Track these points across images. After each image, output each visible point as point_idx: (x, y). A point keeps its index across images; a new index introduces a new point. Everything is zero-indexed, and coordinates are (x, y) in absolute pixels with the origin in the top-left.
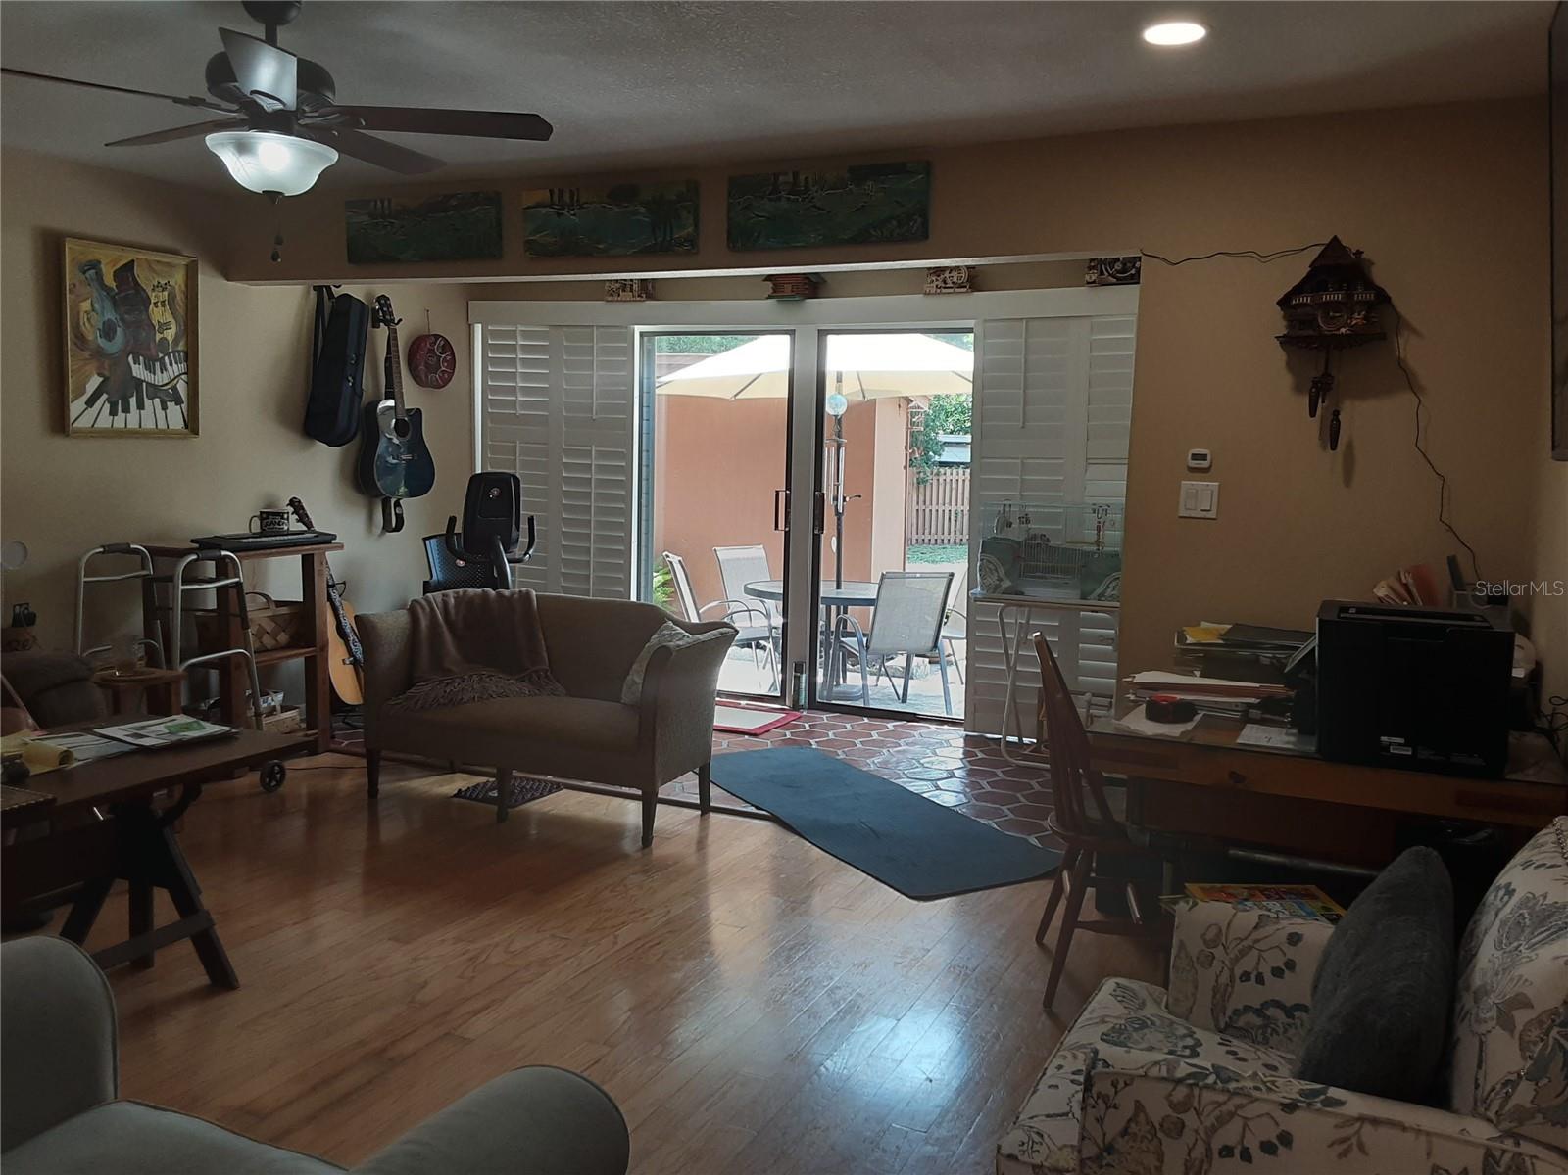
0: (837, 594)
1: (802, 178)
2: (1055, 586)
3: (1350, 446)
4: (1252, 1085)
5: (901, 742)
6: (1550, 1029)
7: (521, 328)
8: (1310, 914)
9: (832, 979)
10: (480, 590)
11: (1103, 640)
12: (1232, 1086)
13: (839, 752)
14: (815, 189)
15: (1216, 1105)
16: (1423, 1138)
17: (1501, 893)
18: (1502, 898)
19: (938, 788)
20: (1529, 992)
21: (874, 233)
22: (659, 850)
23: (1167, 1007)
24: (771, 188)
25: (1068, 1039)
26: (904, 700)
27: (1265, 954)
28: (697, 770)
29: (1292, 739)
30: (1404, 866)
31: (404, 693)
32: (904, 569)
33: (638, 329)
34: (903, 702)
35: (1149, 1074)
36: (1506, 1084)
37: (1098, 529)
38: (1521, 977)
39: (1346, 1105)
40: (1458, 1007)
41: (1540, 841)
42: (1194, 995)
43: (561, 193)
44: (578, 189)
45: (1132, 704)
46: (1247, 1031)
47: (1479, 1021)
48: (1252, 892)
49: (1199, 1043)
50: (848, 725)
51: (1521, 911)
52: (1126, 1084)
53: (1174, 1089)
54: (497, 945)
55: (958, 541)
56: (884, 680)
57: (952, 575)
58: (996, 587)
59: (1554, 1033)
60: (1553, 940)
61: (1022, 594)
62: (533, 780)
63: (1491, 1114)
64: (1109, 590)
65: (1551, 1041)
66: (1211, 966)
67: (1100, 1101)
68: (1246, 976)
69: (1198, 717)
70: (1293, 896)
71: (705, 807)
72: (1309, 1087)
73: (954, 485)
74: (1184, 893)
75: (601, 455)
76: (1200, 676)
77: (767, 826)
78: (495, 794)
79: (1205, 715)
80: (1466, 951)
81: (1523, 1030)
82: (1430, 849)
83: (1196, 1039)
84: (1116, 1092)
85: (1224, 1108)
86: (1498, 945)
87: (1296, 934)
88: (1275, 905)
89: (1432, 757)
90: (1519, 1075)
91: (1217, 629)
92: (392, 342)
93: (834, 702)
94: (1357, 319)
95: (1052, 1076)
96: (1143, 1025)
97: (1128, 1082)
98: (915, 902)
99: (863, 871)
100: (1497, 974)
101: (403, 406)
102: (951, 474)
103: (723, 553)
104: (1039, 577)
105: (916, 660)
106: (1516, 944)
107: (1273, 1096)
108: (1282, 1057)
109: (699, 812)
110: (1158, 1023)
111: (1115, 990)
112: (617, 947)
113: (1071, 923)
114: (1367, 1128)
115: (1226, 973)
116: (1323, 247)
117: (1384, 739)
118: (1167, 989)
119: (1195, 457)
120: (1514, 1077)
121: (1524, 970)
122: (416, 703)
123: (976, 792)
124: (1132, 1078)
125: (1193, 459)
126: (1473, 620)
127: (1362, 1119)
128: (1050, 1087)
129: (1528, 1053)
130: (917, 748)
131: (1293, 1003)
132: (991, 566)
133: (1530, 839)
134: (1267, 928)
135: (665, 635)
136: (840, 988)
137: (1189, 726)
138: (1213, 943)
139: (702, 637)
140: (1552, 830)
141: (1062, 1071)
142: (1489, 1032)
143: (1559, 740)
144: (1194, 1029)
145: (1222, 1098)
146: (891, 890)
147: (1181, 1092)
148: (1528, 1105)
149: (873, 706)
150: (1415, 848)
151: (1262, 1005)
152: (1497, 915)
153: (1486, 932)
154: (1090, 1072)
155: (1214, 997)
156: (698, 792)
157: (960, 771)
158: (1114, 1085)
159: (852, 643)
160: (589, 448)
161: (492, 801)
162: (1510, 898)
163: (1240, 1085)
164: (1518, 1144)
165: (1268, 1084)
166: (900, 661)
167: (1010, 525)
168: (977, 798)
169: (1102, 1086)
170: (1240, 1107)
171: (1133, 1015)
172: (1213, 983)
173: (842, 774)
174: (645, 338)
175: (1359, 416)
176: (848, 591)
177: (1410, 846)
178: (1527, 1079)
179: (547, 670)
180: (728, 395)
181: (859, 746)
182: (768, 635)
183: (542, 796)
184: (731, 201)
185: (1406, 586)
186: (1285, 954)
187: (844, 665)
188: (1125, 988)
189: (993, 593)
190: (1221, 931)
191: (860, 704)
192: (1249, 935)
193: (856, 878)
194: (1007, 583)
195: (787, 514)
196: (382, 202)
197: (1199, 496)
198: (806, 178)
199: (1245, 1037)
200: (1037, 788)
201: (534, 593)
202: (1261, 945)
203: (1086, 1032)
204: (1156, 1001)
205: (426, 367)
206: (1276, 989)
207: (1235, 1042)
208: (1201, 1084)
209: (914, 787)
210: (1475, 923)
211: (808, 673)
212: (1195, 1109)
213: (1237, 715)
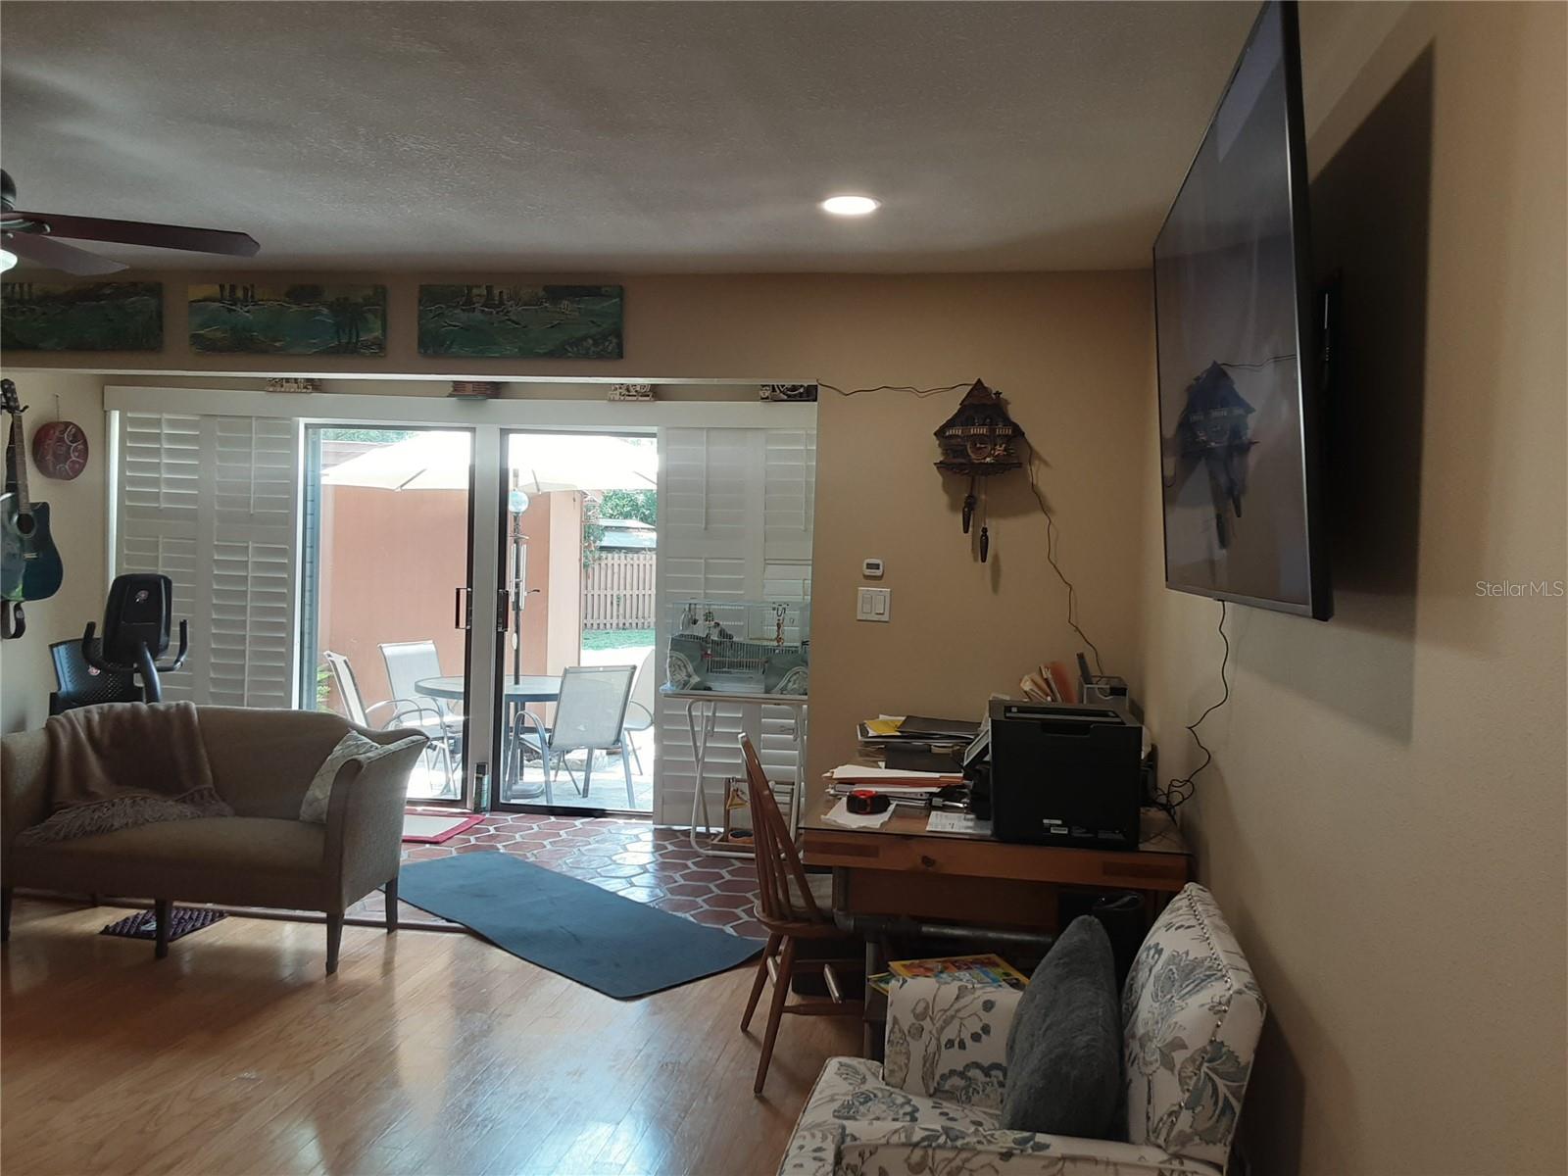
0: (516, 689)
1: (496, 292)
2: (741, 680)
3: (996, 558)
4: (975, 1140)
5: (591, 839)
6: (1201, 1064)
7: (166, 416)
8: (994, 981)
9: (547, 1090)
10: (128, 705)
11: (783, 730)
12: (959, 1143)
13: (529, 855)
14: (510, 303)
15: (946, 1163)
16: (1111, 1168)
17: (1152, 952)
18: (1153, 957)
19: (632, 885)
20: (1183, 1035)
21: (570, 349)
22: (346, 974)
23: (883, 1079)
24: (464, 299)
25: (803, 1121)
26: (585, 793)
27: (965, 1022)
28: (383, 887)
29: (970, 824)
30: (1075, 933)
31: (43, 821)
32: (579, 663)
33: (302, 422)
34: (584, 797)
35: (891, 1141)
36: (1170, 1114)
37: (779, 626)
38: (1176, 1023)
39: (1051, 1148)
40: (1127, 1053)
41: (1176, 906)
42: (907, 1065)
43: (233, 288)
44: (252, 286)
45: (831, 798)
46: (952, 1093)
47: (1146, 1064)
48: (946, 965)
49: (916, 1110)
50: (535, 826)
51: (1171, 967)
52: (871, 1154)
53: (912, 1151)
54: (178, 1093)
55: (621, 625)
56: (563, 776)
57: (634, 668)
58: (685, 684)
59: (1204, 1068)
60: (1198, 991)
61: (709, 689)
62: (192, 909)
63: (1161, 1141)
64: (790, 684)
65: (1202, 1075)
66: (921, 1036)
67: (849, 1171)
68: (950, 1044)
69: (891, 808)
70: (978, 966)
71: (391, 924)
72: (1020, 1136)
73: (616, 570)
74: (888, 971)
75: (260, 551)
76: (886, 768)
77: (461, 939)
78: (152, 926)
79: (897, 805)
80: (1127, 1004)
81: (1182, 1068)
82: (1093, 917)
83: (914, 1106)
84: (863, 1163)
85: (953, 1164)
86: (1155, 997)
87: (989, 1001)
88: (965, 975)
89: (1083, 835)
90: (1180, 1105)
91: (892, 721)
92: (16, 430)
93: (513, 801)
94: (999, 450)
95: (795, 1157)
96: (867, 1098)
97: (873, 1151)
98: (622, 1004)
99: (567, 977)
100: (1157, 1023)
101: (28, 500)
102: (613, 559)
103: (390, 650)
104: (726, 672)
105: (597, 752)
106: (1169, 996)
107: (992, 1148)
108: (985, 1113)
109: (386, 931)
110: (880, 1095)
111: (839, 1069)
112: (314, 1084)
113: (779, 1008)
114: (1068, 1164)
115: (934, 1042)
116: (970, 387)
117: (1045, 821)
118: (883, 1063)
119: (869, 566)
120: (1176, 1108)
121: (1179, 1018)
122: (57, 834)
123: (671, 886)
124: (877, 1147)
125: (868, 568)
126: (1108, 716)
127: (1064, 1158)
128: (795, 1166)
129: (1186, 1087)
130: (607, 845)
131: (989, 1063)
132: (679, 663)
133: (1167, 904)
134: (966, 998)
135: (350, 746)
136: (556, 1098)
137: (884, 817)
138: (921, 1016)
139: (392, 747)
140: (1185, 895)
141: (803, 1150)
142: (1155, 1072)
143: (1175, 813)
144: (910, 1097)
145: (951, 1154)
146: (597, 993)
147: (918, 1154)
148: (1188, 1130)
149: (556, 803)
150: (1081, 918)
151: (964, 1068)
152: (1150, 971)
153: (1143, 987)
154: (839, 1148)
155: (924, 1066)
156: (384, 908)
157: (652, 865)
158: (861, 1155)
159: (532, 740)
160: (245, 545)
161: (148, 935)
162: (1159, 956)
163: (965, 1141)
164: (1182, 1163)
165: (989, 1137)
166: (579, 755)
167: (695, 622)
168: (672, 891)
169: (851, 1158)
170: (967, 1160)
171: (857, 1090)
172: (924, 1053)
173: (533, 878)
174: (310, 430)
175: (1004, 531)
176: (525, 688)
177: (1077, 916)
178: (1186, 1109)
179: (210, 789)
180: (394, 486)
181: (549, 847)
182: (442, 735)
183: (203, 925)
184: (421, 308)
185: (1046, 681)
186: (981, 1020)
187: (522, 761)
188: (849, 1066)
189: (683, 689)
190: (928, 1004)
191: (542, 801)
192: (952, 1006)
193: (559, 984)
194: (696, 679)
195: (469, 613)
196: (21, 286)
197: (874, 601)
198: (501, 293)
199: (952, 1099)
200: (728, 877)
201: (193, 706)
202: (960, 1015)
203: (819, 1110)
204: (873, 1074)
205: (55, 458)
206: (975, 1052)
207: (945, 1104)
208: (934, 1145)
209: (611, 886)
210: (1132, 979)
211: (490, 773)
212: (930, 1168)
213: (921, 804)
